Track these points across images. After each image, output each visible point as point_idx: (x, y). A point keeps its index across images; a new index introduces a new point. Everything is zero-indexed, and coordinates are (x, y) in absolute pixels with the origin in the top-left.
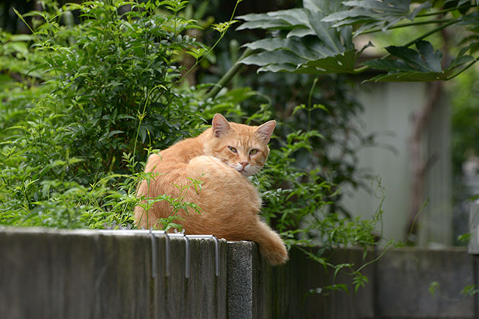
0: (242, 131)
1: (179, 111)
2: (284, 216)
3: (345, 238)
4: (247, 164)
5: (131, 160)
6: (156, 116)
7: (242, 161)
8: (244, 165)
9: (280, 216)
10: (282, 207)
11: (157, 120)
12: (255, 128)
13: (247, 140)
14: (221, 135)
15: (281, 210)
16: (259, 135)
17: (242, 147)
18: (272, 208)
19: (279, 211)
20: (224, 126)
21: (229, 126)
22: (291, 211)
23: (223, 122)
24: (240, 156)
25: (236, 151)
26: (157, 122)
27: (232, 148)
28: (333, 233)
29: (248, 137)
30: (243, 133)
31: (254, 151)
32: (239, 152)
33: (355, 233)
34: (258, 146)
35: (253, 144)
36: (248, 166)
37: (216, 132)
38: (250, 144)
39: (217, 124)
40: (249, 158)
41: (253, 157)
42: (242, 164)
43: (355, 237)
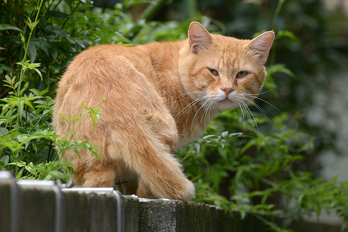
0: (228, 46)
1: (87, 25)
2: (238, 175)
3: (318, 204)
4: (231, 90)
5: (16, 86)
6: (53, 29)
7: (224, 86)
8: (228, 91)
9: (232, 174)
10: (236, 163)
11: (54, 34)
12: (246, 43)
13: (232, 59)
14: (200, 51)
15: (235, 166)
16: (250, 52)
17: (225, 68)
18: (223, 164)
19: (231, 168)
20: (205, 39)
21: (210, 39)
22: (247, 168)
23: (203, 34)
24: (222, 81)
25: (217, 74)
26: (53, 36)
27: (212, 71)
28: (301, 197)
29: (234, 54)
30: (229, 49)
31: (242, 74)
32: (221, 75)
33: (331, 197)
34: (248, 67)
35: (241, 64)
36: (233, 93)
37: (195, 47)
38: (236, 65)
39: (195, 37)
40: (236, 83)
41: (241, 81)
42: (224, 90)
43: (330, 202)
